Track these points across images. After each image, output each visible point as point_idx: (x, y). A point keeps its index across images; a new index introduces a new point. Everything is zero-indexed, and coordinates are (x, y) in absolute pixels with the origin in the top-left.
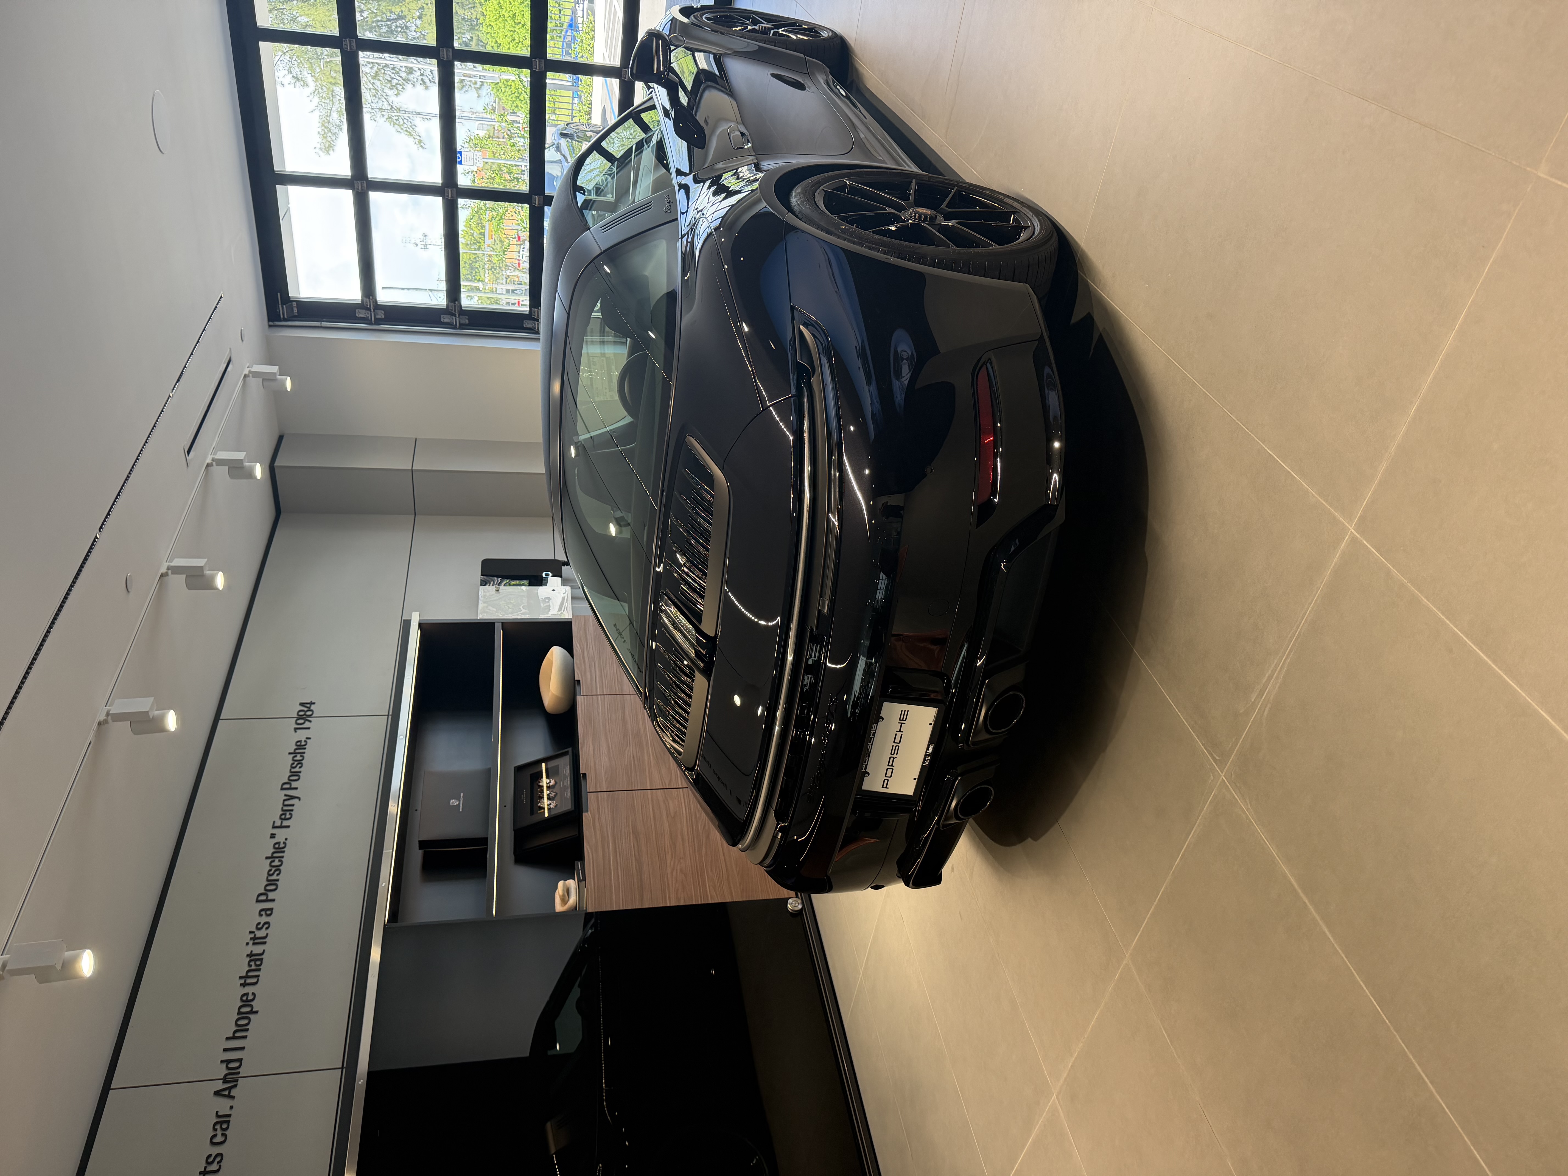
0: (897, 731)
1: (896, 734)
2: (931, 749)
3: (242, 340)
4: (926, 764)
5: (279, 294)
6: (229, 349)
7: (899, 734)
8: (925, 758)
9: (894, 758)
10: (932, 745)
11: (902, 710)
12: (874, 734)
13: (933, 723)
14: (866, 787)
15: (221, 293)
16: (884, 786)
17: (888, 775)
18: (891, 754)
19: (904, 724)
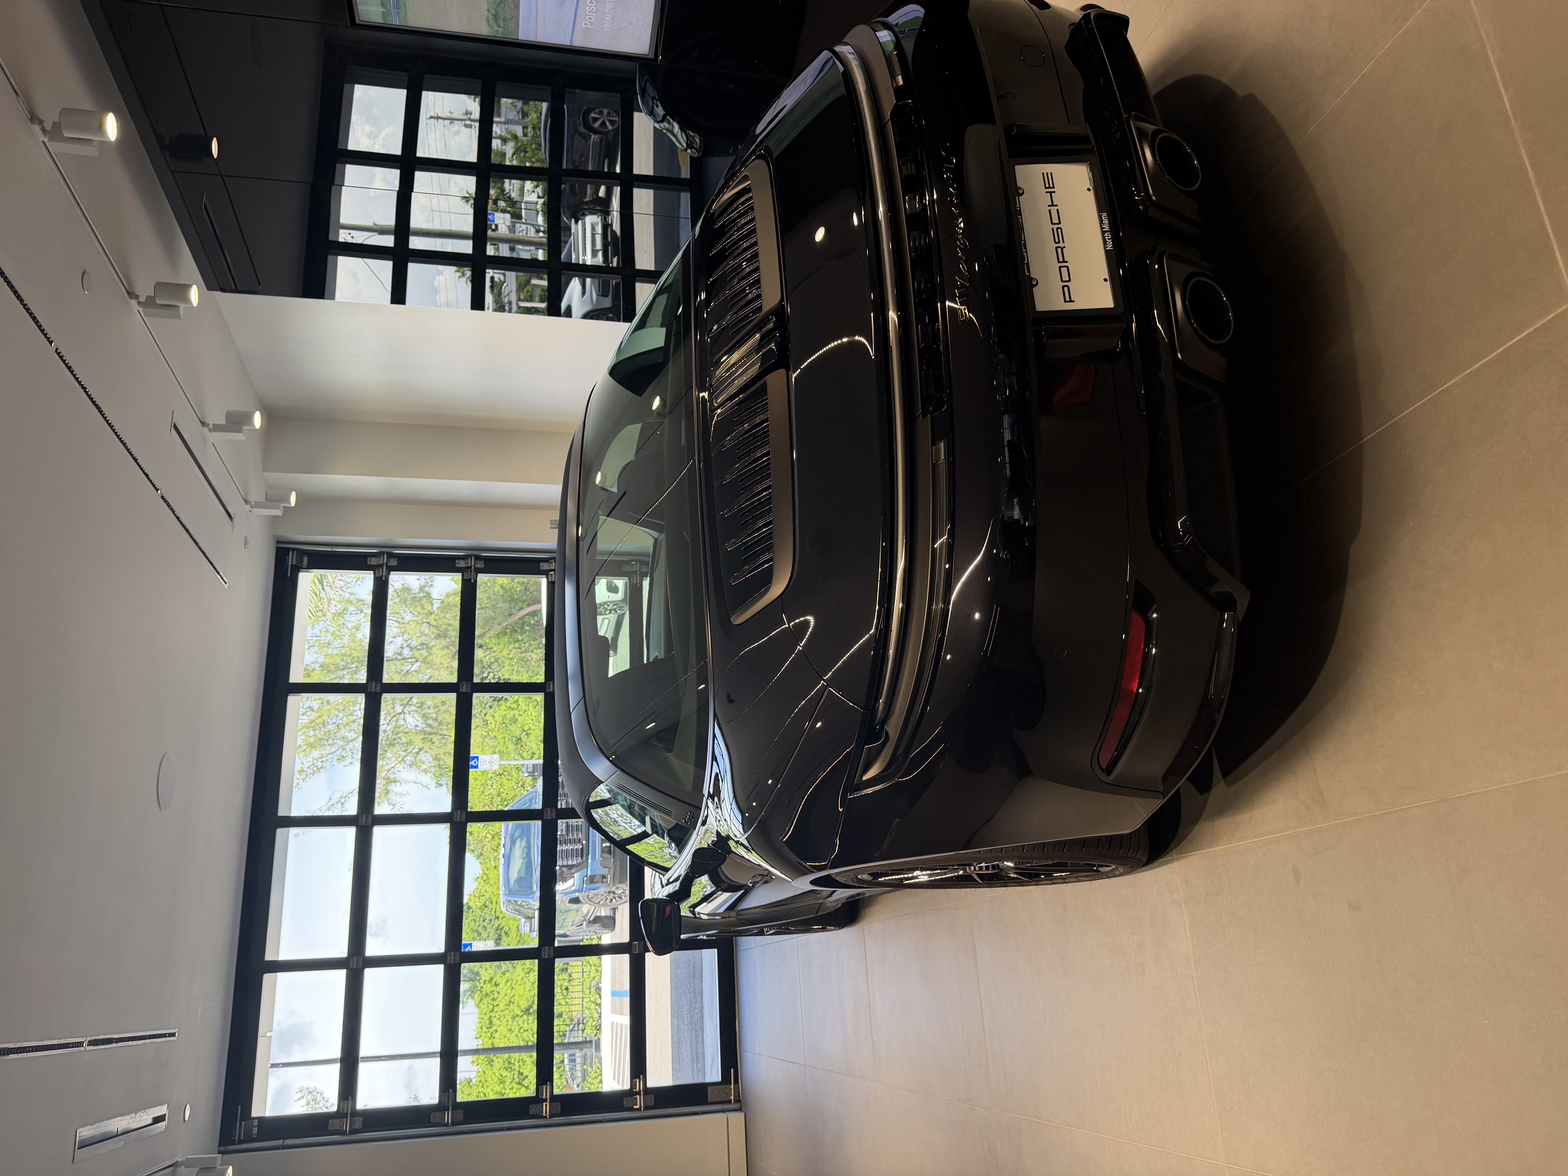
0: (1049, 206)
1: (1050, 210)
2: (1106, 222)
4: (1110, 247)
7: (1054, 209)
8: (1104, 238)
10: (1104, 215)
11: (1043, 173)
13: (1091, 188)
14: (1042, 305)
15: (176, 1030)
16: (1068, 299)
17: (1066, 278)
18: (1056, 243)
19: (1054, 192)
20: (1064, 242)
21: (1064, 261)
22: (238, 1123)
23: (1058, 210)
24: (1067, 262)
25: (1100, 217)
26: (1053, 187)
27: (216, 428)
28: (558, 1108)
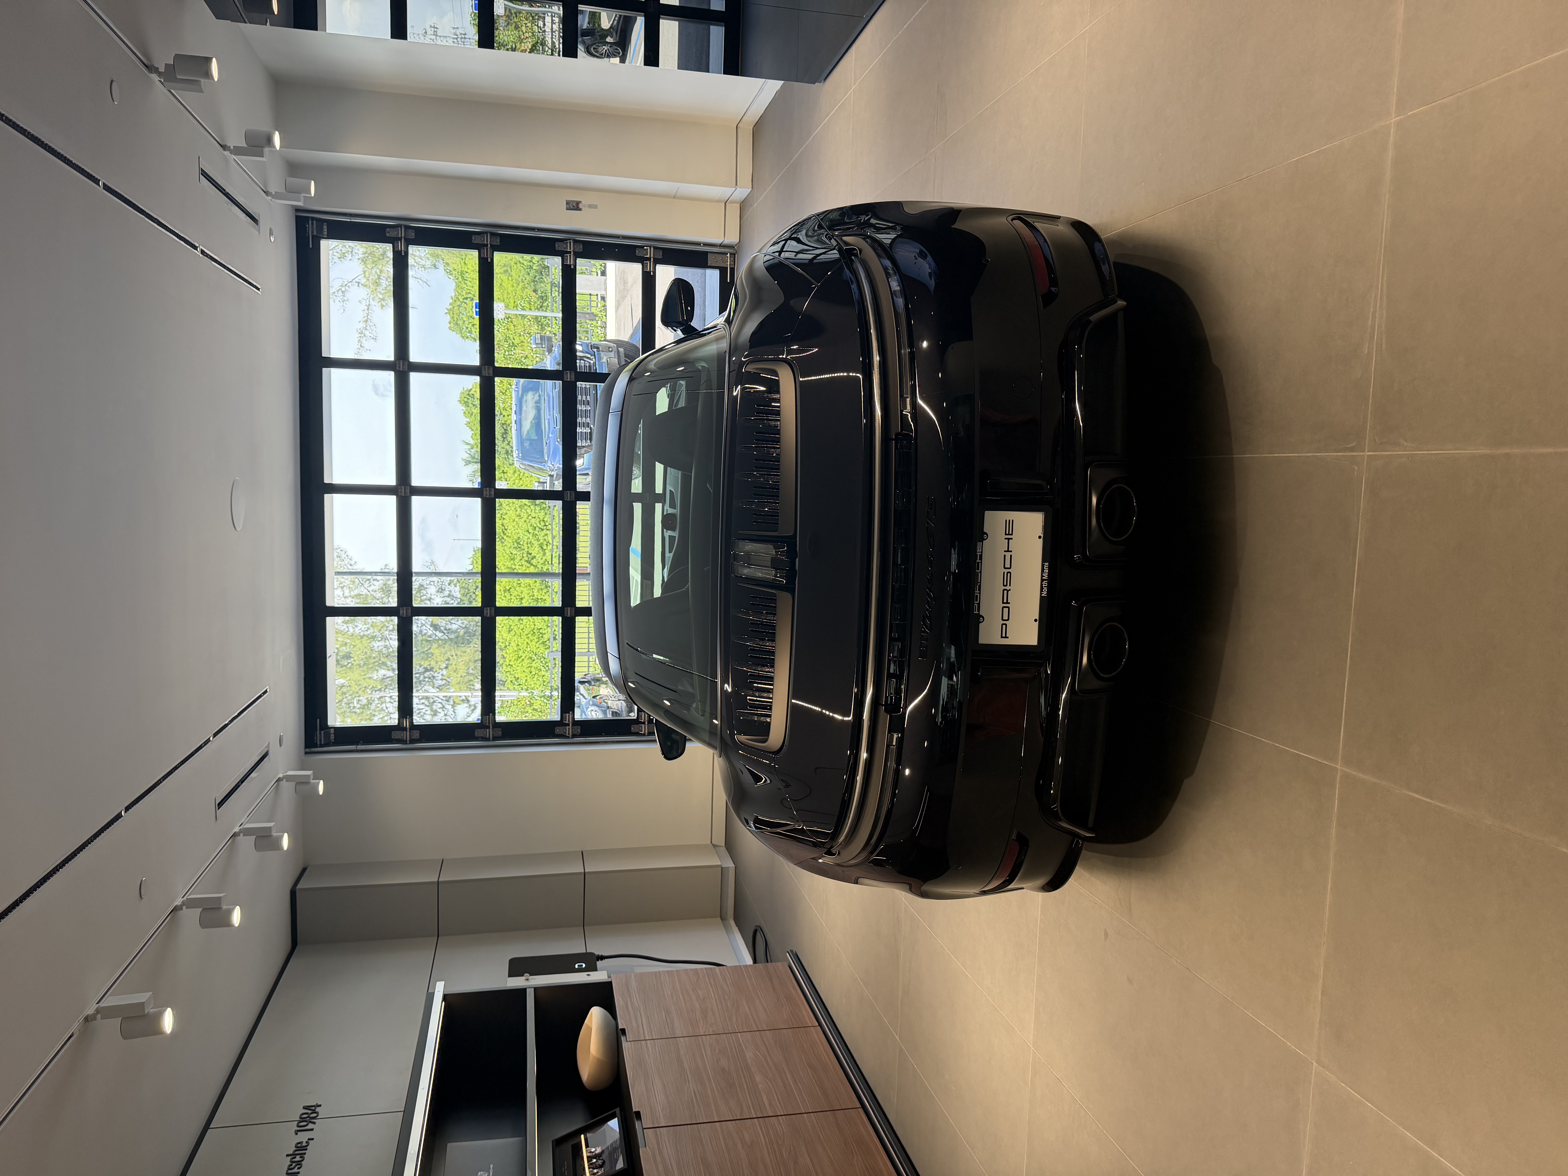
0: (1005, 551)
1: (1005, 556)
2: (1046, 571)
3: (280, 745)
4: (1044, 594)
5: (318, 720)
6: (267, 744)
7: (1008, 555)
8: (1042, 585)
9: (1008, 591)
10: (1046, 566)
11: (1006, 520)
12: (981, 558)
13: (1042, 536)
14: (983, 639)
15: (268, 687)
16: (1004, 635)
17: (1006, 617)
18: (1004, 586)
19: (1012, 539)
20: (1010, 586)
21: (1007, 603)
22: (318, 732)
23: (1011, 556)
24: (1009, 603)
25: (1043, 566)
26: (1012, 534)
27: (238, 151)
28: (578, 730)
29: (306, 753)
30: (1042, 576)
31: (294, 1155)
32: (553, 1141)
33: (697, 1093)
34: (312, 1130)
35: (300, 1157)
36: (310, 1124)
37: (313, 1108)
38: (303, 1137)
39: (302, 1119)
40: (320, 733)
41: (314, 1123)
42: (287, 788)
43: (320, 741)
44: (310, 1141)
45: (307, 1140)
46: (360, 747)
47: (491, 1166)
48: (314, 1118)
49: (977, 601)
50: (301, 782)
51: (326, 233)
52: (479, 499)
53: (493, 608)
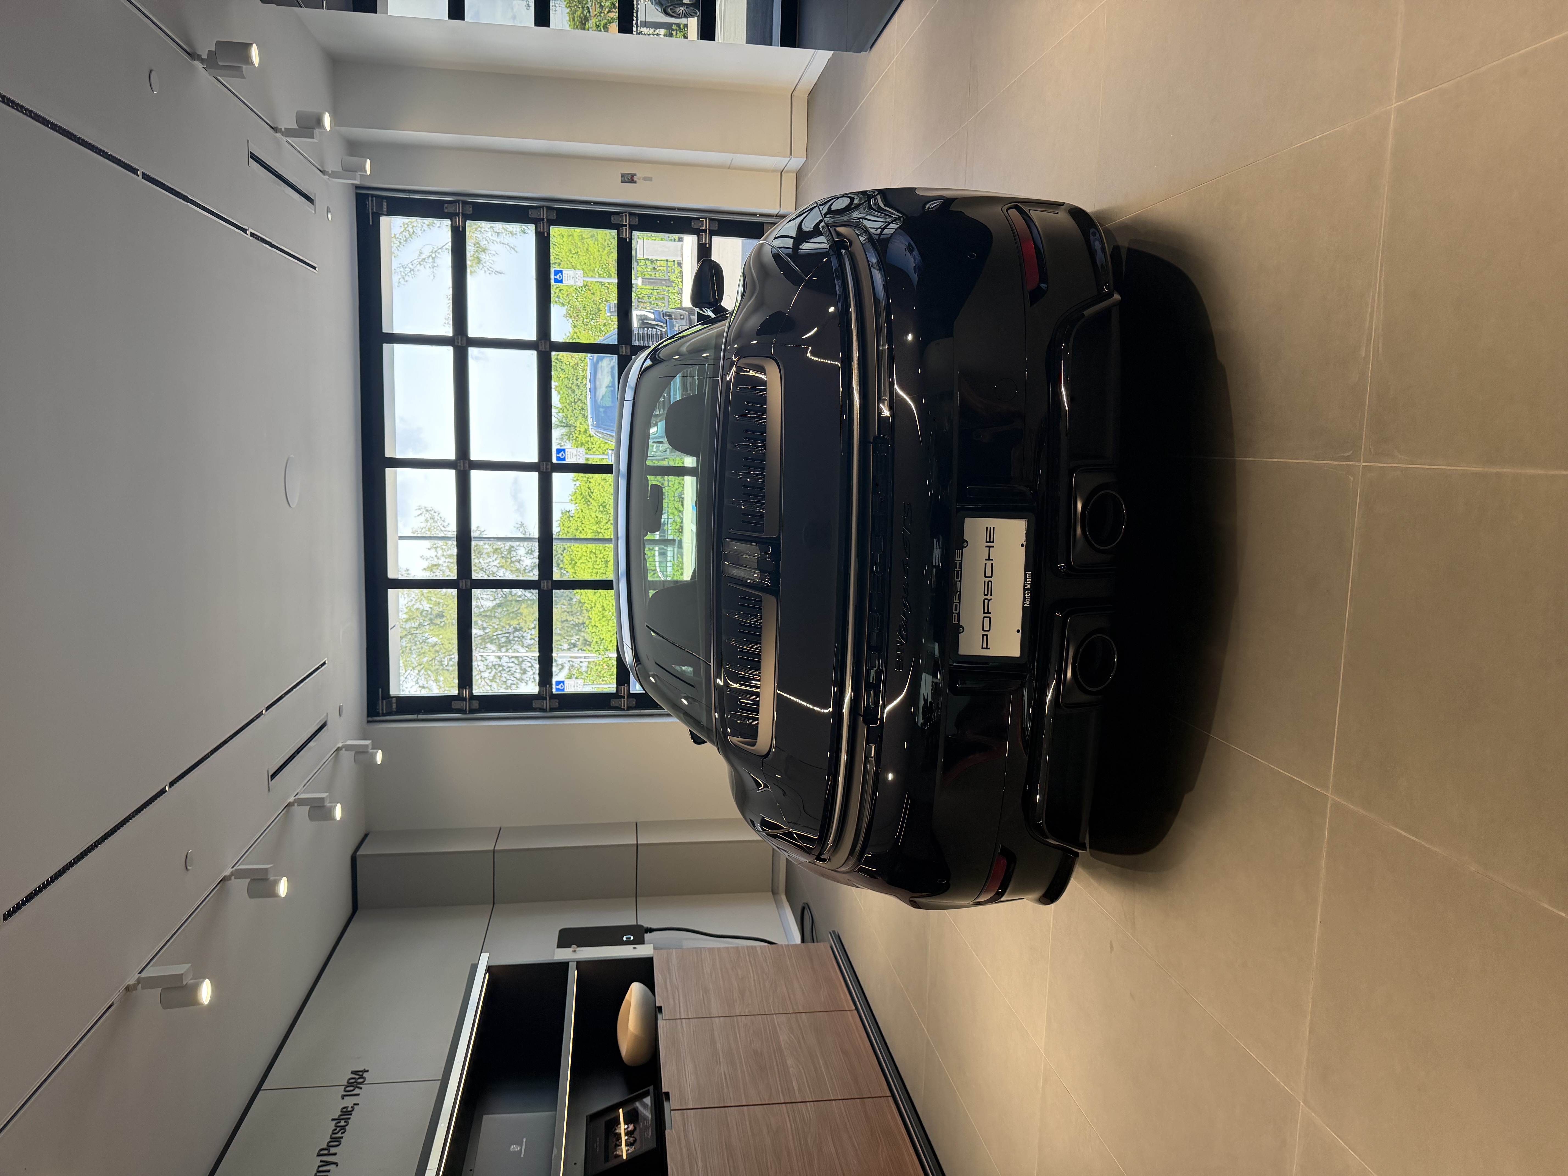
0: (986, 560)
1: (986, 564)
2: (1029, 580)
3: (340, 715)
4: (1027, 604)
5: (380, 690)
6: (325, 714)
7: (989, 563)
8: (1024, 596)
9: (989, 601)
10: (1029, 574)
11: (987, 528)
12: (961, 567)
13: (1025, 544)
14: (963, 650)
15: (326, 659)
16: (985, 646)
17: (986, 628)
18: (985, 595)
19: (993, 547)
20: (991, 595)
21: (988, 613)
22: (380, 702)
23: (992, 564)
24: (990, 613)
25: (1025, 575)
26: (993, 542)
27: (289, 133)
28: (633, 702)
29: (368, 722)
30: (1025, 586)
31: (338, 1120)
32: (587, 1117)
33: (727, 1075)
34: (358, 1095)
35: (345, 1122)
36: (357, 1089)
37: (361, 1073)
38: (349, 1102)
39: (350, 1084)
40: (382, 703)
41: (361, 1088)
42: (347, 757)
43: (382, 710)
44: (355, 1107)
45: (352, 1105)
46: (421, 716)
47: (524, 1140)
48: (361, 1083)
49: (956, 610)
50: (360, 753)
51: (386, 210)
52: (537, 473)
53: (550, 581)
